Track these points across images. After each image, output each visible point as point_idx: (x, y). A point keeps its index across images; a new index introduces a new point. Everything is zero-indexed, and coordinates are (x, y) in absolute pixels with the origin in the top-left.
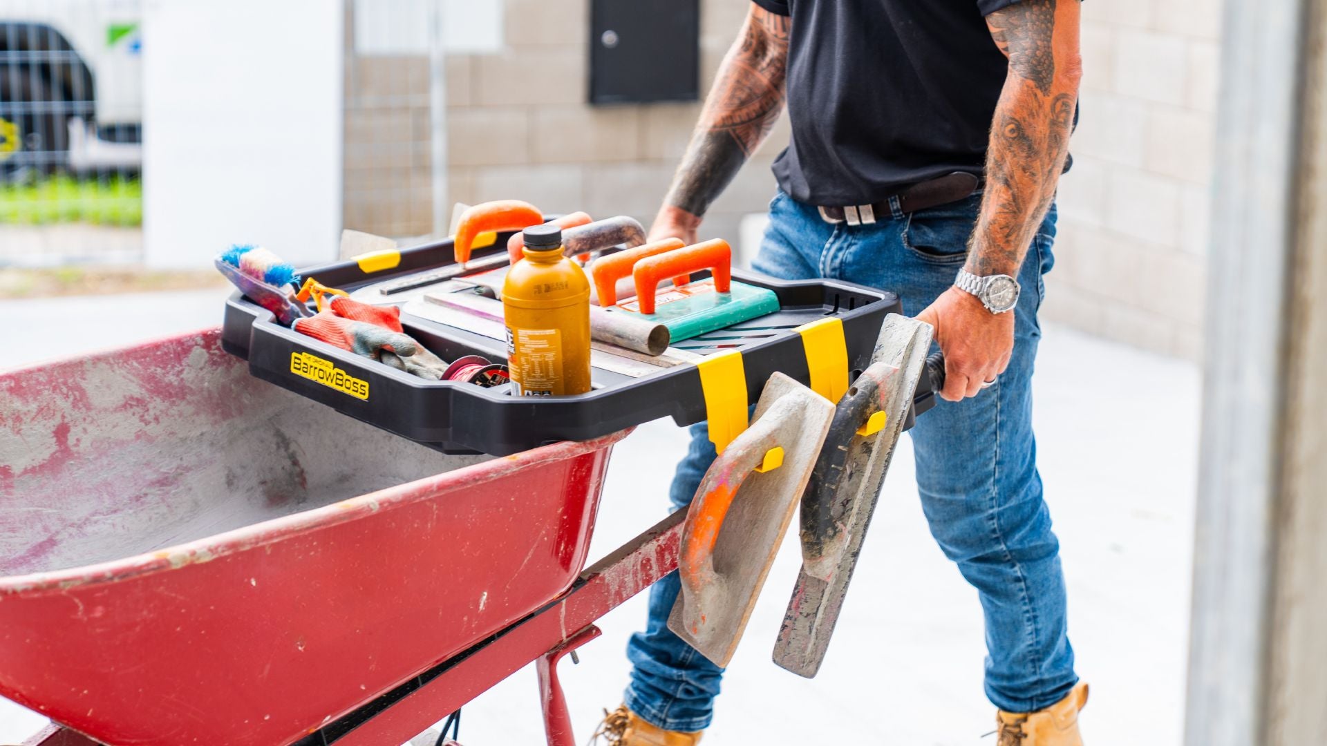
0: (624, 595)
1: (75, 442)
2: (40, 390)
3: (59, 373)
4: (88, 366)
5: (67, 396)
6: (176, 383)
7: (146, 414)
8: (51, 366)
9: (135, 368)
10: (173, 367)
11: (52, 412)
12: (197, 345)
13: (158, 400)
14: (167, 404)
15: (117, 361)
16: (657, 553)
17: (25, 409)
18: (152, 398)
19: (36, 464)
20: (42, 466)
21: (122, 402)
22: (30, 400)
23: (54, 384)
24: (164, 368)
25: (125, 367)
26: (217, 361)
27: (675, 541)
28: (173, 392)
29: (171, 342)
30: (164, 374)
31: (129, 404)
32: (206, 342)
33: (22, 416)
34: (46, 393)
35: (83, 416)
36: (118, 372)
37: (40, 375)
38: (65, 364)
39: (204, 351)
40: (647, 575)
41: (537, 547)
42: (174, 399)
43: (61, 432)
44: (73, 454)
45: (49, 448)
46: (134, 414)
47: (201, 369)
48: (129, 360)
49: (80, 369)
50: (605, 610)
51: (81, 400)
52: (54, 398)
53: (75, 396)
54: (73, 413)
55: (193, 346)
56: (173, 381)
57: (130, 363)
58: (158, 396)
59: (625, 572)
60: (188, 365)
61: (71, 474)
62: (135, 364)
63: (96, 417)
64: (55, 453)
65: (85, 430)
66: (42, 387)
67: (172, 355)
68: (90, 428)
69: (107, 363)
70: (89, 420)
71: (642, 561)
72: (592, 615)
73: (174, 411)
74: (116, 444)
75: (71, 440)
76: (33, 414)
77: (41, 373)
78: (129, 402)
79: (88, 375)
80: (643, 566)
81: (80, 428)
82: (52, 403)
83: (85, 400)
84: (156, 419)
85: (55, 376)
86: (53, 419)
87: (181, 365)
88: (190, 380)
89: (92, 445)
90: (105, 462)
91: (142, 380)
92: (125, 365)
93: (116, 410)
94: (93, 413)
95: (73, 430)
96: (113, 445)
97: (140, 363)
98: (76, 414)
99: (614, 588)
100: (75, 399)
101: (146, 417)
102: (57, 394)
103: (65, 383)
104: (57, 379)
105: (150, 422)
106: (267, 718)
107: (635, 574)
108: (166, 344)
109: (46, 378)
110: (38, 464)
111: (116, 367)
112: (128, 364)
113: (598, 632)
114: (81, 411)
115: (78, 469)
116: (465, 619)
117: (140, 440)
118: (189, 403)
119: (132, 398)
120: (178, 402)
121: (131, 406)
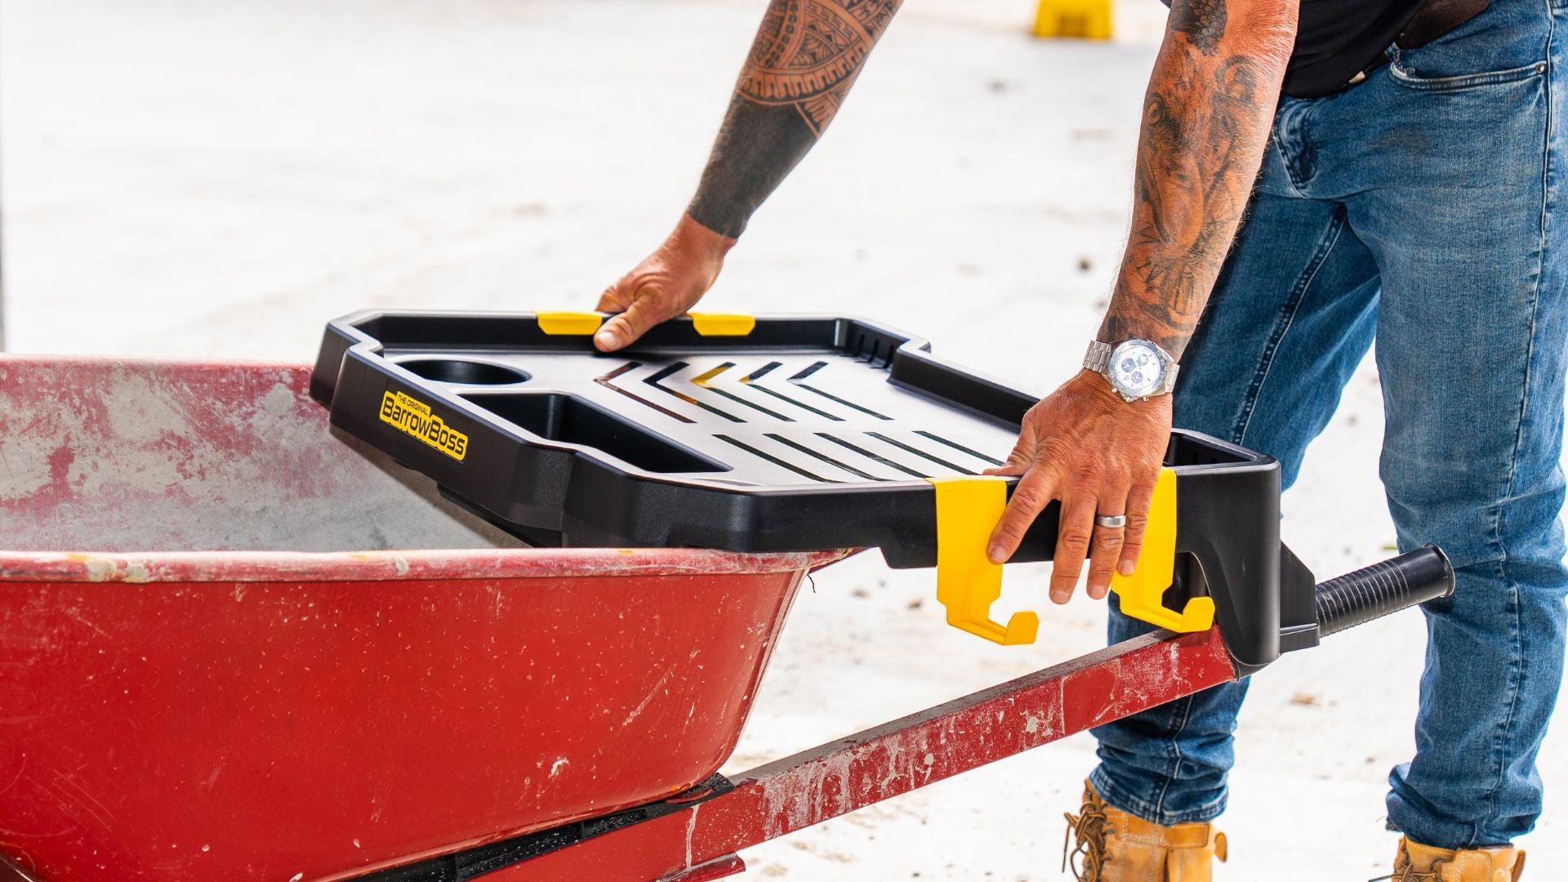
0: (791, 823)
1: (77, 478)
2: (43, 394)
3: (73, 376)
4: (118, 376)
5: (79, 411)
6: (240, 429)
7: (188, 462)
8: (65, 363)
9: (185, 395)
10: (240, 405)
11: (52, 428)
12: (281, 381)
13: (209, 447)
14: (221, 455)
15: (160, 378)
16: (851, 771)
17: (15, 415)
18: (202, 442)
19: (16, 495)
20: (24, 501)
21: (158, 439)
22: (25, 403)
23: (63, 389)
24: (226, 403)
25: (171, 390)
26: (308, 412)
27: (882, 760)
28: (233, 440)
29: (245, 369)
30: (224, 412)
31: (166, 443)
32: (296, 381)
33: (9, 424)
34: (49, 399)
35: (96, 445)
36: (158, 393)
37: (45, 372)
38: (85, 366)
39: (291, 393)
40: (830, 801)
41: (652, 701)
42: (233, 451)
43: (61, 460)
44: (71, 495)
45: (38, 477)
46: (170, 459)
47: (281, 417)
48: (178, 381)
49: (105, 377)
50: (757, 837)
51: (98, 421)
52: (60, 409)
53: (90, 413)
54: (82, 437)
55: (275, 382)
56: (236, 424)
57: (178, 385)
58: (209, 441)
59: (797, 787)
60: (263, 408)
61: (63, 522)
62: (186, 388)
63: (114, 452)
64: (45, 487)
65: (95, 465)
66: (45, 390)
67: (242, 388)
68: (103, 464)
69: (145, 378)
70: (103, 452)
71: (826, 778)
72: (737, 841)
73: (230, 467)
74: (137, 495)
75: (73, 474)
76: (25, 425)
77: (48, 370)
78: (167, 440)
79: (116, 389)
80: (827, 787)
81: (89, 460)
82: (55, 415)
83: (103, 423)
84: (202, 473)
85: (68, 380)
86: (53, 439)
87: (253, 405)
88: (262, 429)
89: (101, 488)
90: (116, 516)
91: (192, 414)
92: (171, 385)
93: (145, 447)
94: (112, 444)
95: (78, 460)
96: (131, 496)
97: (193, 389)
98: (87, 440)
99: (776, 808)
100: (90, 417)
101: (187, 467)
102: (65, 404)
103: (79, 392)
104: (69, 384)
105: (191, 476)
106: (206, 849)
107: (813, 795)
108: (236, 371)
109: (54, 379)
110: (18, 497)
111: (157, 385)
112: (176, 387)
113: (740, 866)
114: (94, 436)
115: (75, 518)
116: (527, 781)
117: (172, 498)
118: (254, 461)
119: (172, 435)
120: (238, 456)
121: (169, 446)
